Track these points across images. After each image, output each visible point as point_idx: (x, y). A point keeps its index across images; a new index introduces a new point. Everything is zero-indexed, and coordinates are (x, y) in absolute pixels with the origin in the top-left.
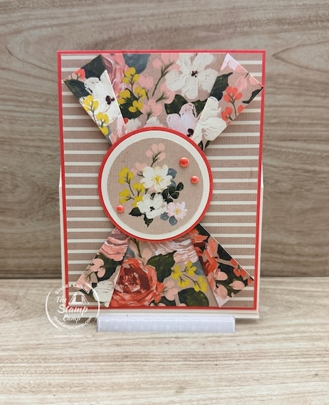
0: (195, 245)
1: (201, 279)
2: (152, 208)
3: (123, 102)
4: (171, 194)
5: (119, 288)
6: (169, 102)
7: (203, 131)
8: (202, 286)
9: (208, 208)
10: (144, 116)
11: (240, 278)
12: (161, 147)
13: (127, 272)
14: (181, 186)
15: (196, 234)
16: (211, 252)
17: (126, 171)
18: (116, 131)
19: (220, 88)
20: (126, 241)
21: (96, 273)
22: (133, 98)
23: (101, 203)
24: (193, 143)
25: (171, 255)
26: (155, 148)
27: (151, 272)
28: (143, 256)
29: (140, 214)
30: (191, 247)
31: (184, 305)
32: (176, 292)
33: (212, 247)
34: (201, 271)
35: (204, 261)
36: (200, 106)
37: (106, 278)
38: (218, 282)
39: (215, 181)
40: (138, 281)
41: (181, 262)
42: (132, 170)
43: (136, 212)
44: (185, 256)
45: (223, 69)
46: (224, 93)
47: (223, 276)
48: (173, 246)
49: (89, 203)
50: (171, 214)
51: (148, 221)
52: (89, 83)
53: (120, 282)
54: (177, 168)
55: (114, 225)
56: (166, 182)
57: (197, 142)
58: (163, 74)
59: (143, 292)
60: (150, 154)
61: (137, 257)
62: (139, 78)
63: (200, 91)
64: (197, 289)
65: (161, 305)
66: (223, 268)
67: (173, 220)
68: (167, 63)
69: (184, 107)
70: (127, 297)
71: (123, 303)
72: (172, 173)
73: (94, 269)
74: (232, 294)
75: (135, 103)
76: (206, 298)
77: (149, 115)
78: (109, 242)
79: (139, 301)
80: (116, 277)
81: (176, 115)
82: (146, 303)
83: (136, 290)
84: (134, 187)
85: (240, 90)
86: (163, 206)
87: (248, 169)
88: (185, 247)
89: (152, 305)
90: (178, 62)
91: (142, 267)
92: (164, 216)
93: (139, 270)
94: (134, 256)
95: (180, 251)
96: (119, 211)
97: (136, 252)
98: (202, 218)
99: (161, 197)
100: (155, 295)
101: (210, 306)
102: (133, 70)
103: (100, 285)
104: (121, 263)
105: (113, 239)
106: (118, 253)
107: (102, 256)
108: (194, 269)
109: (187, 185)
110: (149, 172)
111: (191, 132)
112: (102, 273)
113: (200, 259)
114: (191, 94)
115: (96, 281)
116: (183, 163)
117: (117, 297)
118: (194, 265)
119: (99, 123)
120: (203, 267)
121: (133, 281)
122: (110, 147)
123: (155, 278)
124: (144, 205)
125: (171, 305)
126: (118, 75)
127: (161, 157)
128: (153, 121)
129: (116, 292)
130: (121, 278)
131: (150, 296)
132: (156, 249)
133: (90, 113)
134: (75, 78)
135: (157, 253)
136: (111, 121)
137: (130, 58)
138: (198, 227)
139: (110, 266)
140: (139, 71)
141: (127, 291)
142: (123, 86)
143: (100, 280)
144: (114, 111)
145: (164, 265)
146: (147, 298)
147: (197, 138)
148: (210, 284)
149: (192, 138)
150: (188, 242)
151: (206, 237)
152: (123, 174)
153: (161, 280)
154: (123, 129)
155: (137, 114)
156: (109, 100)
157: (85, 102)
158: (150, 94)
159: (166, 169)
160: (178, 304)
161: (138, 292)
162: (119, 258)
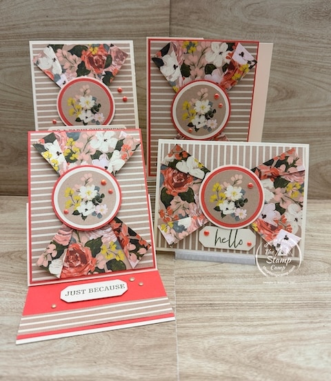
0: (114, 230)
1: (120, 252)
2: (86, 210)
3: (67, 155)
4: (97, 200)
5: (66, 265)
6: (93, 154)
7: (113, 166)
8: (121, 257)
9: (120, 208)
10: (79, 161)
11: (143, 246)
12: (90, 175)
13: (71, 253)
14: (103, 196)
15: (114, 223)
16: (124, 233)
17: (69, 189)
18: (62, 169)
19: (119, 146)
20: (70, 232)
21: (51, 254)
22: (72, 153)
23: (54, 210)
24: (108, 172)
25: (100, 239)
26: (86, 176)
27: (87, 251)
28: (82, 241)
29: (79, 214)
30: (112, 232)
31: (110, 271)
32: (105, 262)
33: (124, 230)
34: (120, 247)
35: (121, 239)
36: (110, 155)
37: (57, 257)
38: (130, 251)
39: (122, 192)
40: (79, 259)
41: (107, 242)
42: (73, 189)
43: (76, 213)
44: (109, 238)
45: (120, 137)
46: (122, 148)
47: (133, 247)
48: (101, 233)
49: (46, 211)
50: (98, 212)
51: (84, 218)
52: (46, 146)
53: (67, 260)
54: (100, 186)
55: (62, 222)
56: (94, 194)
57: (111, 172)
58: (89, 141)
59: (83, 265)
60: (83, 179)
61: (78, 243)
62: (75, 143)
63: (109, 148)
64: (118, 259)
65: (95, 273)
66: (133, 242)
67: (100, 216)
68: (90, 136)
69: (101, 156)
70: (72, 270)
71: (69, 274)
72: (97, 188)
73: (49, 251)
74: (140, 258)
75: (73, 155)
76: (124, 264)
77: (82, 160)
78: (59, 233)
79: (80, 272)
80: (64, 256)
81: (97, 160)
82: (85, 273)
83: (78, 264)
84: (75, 198)
85: (130, 145)
86: (93, 208)
87: (140, 185)
88: (108, 232)
89: (89, 274)
90: (96, 135)
91: (81, 249)
92: (94, 213)
93: (79, 251)
94: (76, 242)
95: (105, 235)
96: (66, 213)
97: (77, 239)
98: (117, 213)
99: (91, 202)
100: (91, 266)
101: (127, 269)
102: (72, 140)
103: (54, 262)
104: (67, 247)
105: (62, 231)
106: (66, 240)
107: (54, 242)
108: (115, 246)
109: (106, 195)
110: (83, 190)
111: (106, 168)
112: (55, 254)
113: (118, 238)
114: (105, 149)
115: (51, 260)
116: (103, 184)
117: (65, 271)
118: (115, 243)
119: (53, 164)
120: (121, 244)
121: (76, 259)
122: (59, 177)
123: (90, 255)
124: (81, 208)
125: (102, 272)
126: (63, 142)
127: (90, 180)
128: (84, 163)
129: (64, 267)
130: (68, 258)
131: (87, 268)
132: (90, 236)
133: (47, 160)
134: (39, 143)
135: (91, 239)
136: (59, 164)
137: (70, 134)
138: (115, 219)
139: (60, 249)
140: (75, 140)
141: (71, 266)
142: (66, 147)
143: (53, 259)
144: (62, 158)
145: (96, 246)
146: (86, 269)
147: (110, 170)
148: (125, 254)
149: (108, 170)
150: (110, 229)
151: (120, 224)
152: (67, 192)
153: (94, 256)
154: (67, 168)
155: (75, 160)
156: (58, 154)
157: (44, 155)
158: (82, 151)
159: (93, 187)
160: (107, 271)
161: (80, 266)
162: (66, 244)
